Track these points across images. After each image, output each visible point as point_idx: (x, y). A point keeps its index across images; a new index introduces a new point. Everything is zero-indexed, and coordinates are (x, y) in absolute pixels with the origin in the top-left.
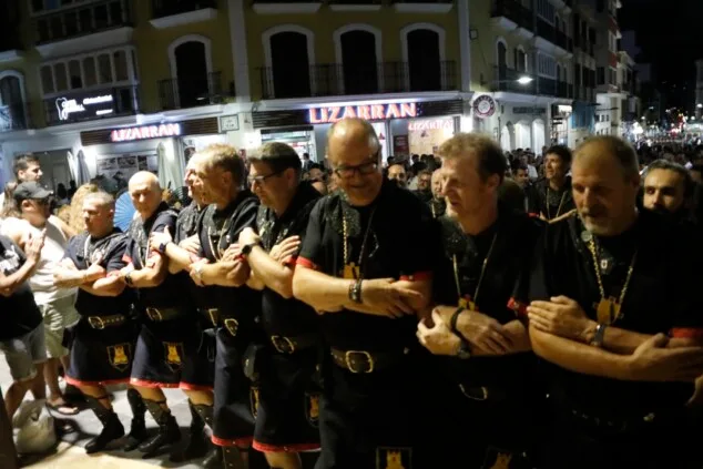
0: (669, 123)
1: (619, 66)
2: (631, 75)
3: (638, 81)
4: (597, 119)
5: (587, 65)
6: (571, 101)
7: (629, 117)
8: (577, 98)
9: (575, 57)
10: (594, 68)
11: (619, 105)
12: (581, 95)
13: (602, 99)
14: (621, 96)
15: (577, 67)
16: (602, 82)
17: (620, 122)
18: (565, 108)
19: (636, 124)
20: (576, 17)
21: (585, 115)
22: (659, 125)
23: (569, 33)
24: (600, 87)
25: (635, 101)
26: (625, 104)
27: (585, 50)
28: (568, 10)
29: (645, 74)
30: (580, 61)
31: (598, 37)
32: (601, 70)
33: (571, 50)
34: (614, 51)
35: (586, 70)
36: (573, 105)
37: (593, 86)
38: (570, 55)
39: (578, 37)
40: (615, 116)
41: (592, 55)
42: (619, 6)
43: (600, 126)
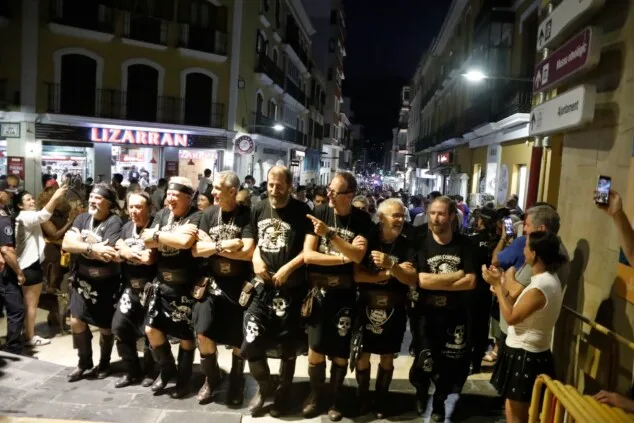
0: (371, 173)
1: (341, 124)
2: (347, 132)
3: (351, 138)
4: (322, 164)
5: (318, 120)
6: (305, 148)
7: (344, 165)
8: (309, 146)
9: (310, 114)
10: (322, 124)
11: (338, 156)
12: (312, 144)
13: (326, 148)
14: (339, 149)
15: (311, 121)
16: (327, 136)
18: (301, 154)
20: (313, 81)
21: (314, 161)
22: (364, 174)
23: (307, 93)
24: (325, 139)
25: (348, 153)
26: (341, 154)
27: (317, 109)
28: (308, 75)
29: (356, 134)
30: (313, 117)
31: (327, 100)
32: (328, 126)
33: (308, 108)
34: (338, 112)
35: (317, 125)
36: (306, 152)
37: (321, 138)
38: (307, 111)
39: (313, 98)
40: (334, 163)
41: (322, 113)
42: (343, 77)
43: (323, 171)
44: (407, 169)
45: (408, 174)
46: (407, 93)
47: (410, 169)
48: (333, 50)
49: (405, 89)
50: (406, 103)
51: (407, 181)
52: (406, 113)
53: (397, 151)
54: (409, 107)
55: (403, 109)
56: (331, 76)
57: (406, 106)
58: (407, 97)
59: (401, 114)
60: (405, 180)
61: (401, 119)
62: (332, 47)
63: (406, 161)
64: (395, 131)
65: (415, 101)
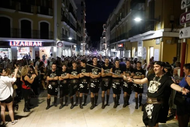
0: (93, 51)
1: (85, 37)
2: (87, 39)
3: (88, 40)
4: (81, 49)
5: (79, 36)
6: (76, 44)
7: (87, 49)
8: (77, 44)
10: (80, 37)
11: (85, 46)
13: (82, 44)
14: (85, 44)
15: (77, 36)
16: (82, 40)
17: (85, 50)
18: (75, 46)
19: (88, 51)
20: (77, 24)
21: (79, 48)
22: (92, 51)
23: (76, 27)
25: (87, 45)
26: (86, 45)
27: (79, 32)
28: (76, 22)
29: (89, 39)
30: (78, 35)
31: (81, 29)
32: (82, 37)
33: (76, 32)
34: (84, 33)
35: (79, 37)
36: (76, 45)
37: (80, 41)
38: (76, 33)
39: (78, 29)
40: (84, 48)
41: (80, 33)
42: (85, 22)
43: (81, 51)
44: (106, 49)
45: (107, 51)
46: (105, 26)
47: (107, 49)
48: (83, 14)
49: (104, 25)
50: (105, 29)
51: (107, 53)
52: (105, 32)
53: (102, 44)
54: (106, 30)
55: (104, 31)
56: (82, 22)
57: (105, 30)
58: (105, 28)
59: (103, 33)
60: (106, 52)
61: (103, 34)
62: (82, 13)
63: (106, 47)
64: (101, 38)
65: (108, 28)
